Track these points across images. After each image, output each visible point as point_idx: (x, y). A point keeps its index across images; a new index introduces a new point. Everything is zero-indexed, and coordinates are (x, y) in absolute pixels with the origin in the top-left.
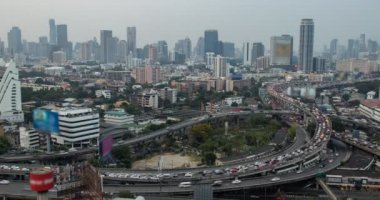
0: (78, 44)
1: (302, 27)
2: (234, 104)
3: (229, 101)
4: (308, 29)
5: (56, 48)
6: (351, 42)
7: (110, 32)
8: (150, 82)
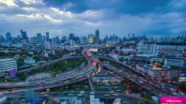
0: (31, 38)
1: (96, 32)
2: (73, 55)
3: (71, 54)
4: (97, 32)
5: (22, 39)
6: (111, 36)
7: (40, 34)
8: (49, 49)
